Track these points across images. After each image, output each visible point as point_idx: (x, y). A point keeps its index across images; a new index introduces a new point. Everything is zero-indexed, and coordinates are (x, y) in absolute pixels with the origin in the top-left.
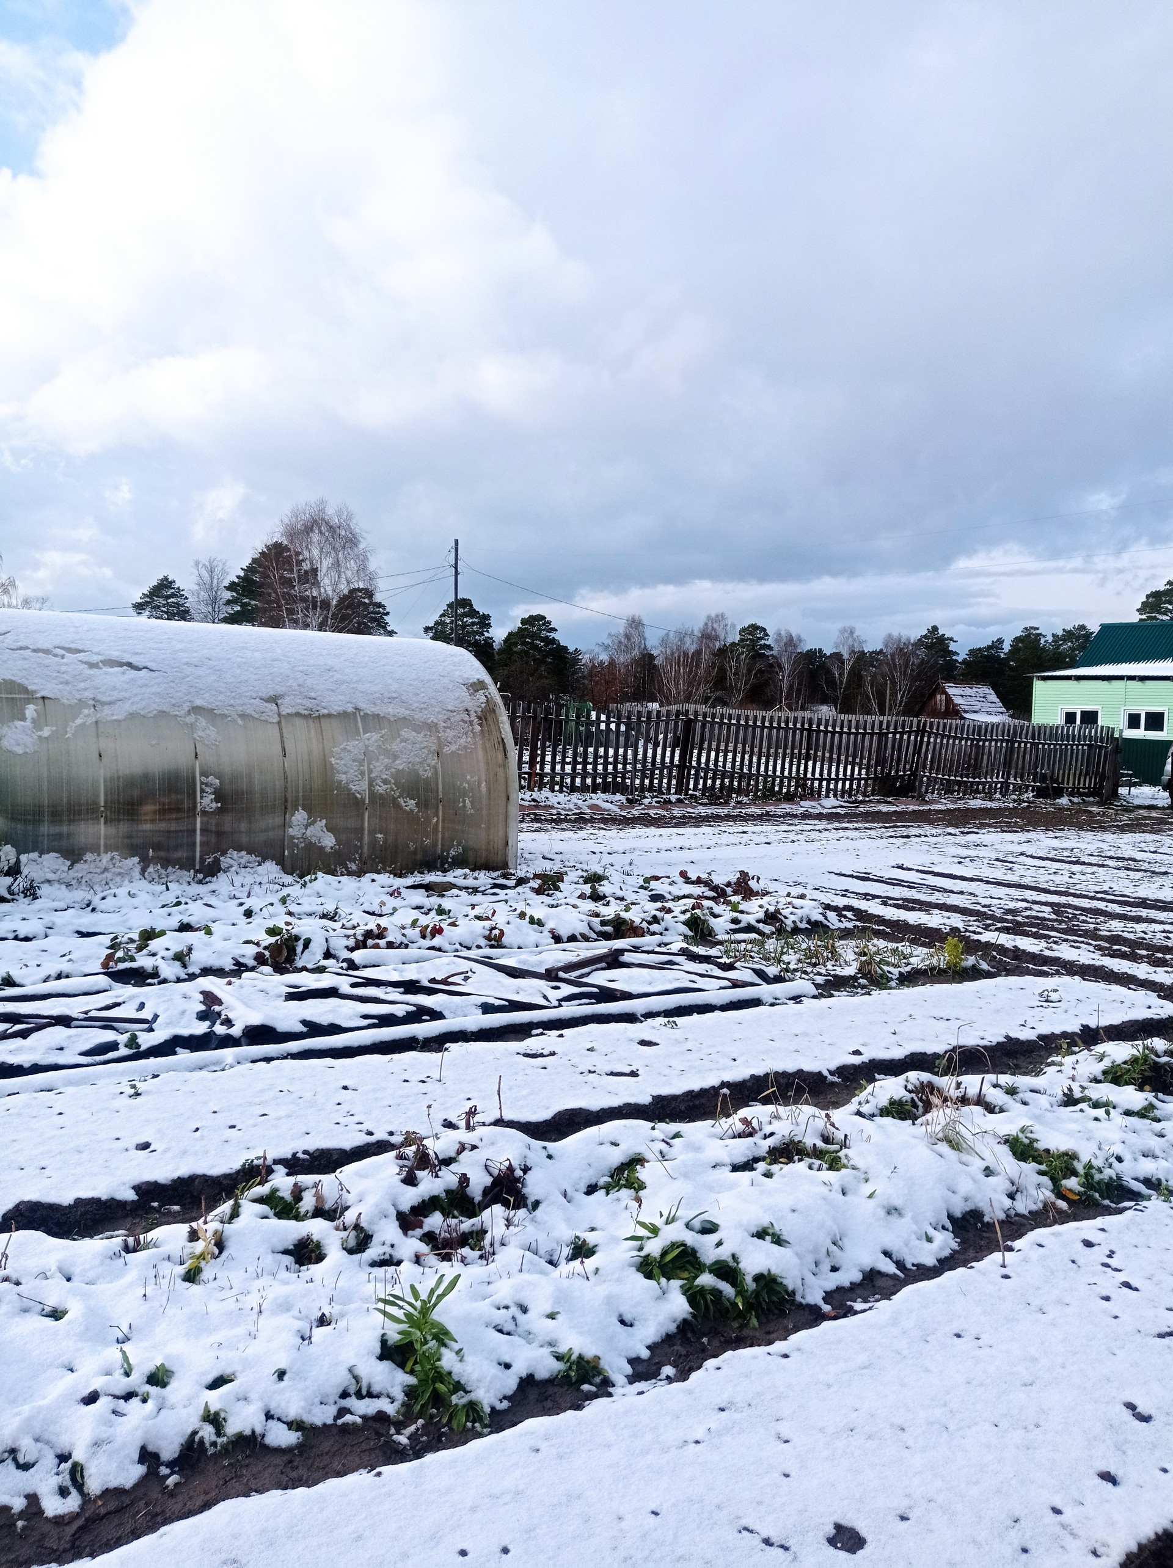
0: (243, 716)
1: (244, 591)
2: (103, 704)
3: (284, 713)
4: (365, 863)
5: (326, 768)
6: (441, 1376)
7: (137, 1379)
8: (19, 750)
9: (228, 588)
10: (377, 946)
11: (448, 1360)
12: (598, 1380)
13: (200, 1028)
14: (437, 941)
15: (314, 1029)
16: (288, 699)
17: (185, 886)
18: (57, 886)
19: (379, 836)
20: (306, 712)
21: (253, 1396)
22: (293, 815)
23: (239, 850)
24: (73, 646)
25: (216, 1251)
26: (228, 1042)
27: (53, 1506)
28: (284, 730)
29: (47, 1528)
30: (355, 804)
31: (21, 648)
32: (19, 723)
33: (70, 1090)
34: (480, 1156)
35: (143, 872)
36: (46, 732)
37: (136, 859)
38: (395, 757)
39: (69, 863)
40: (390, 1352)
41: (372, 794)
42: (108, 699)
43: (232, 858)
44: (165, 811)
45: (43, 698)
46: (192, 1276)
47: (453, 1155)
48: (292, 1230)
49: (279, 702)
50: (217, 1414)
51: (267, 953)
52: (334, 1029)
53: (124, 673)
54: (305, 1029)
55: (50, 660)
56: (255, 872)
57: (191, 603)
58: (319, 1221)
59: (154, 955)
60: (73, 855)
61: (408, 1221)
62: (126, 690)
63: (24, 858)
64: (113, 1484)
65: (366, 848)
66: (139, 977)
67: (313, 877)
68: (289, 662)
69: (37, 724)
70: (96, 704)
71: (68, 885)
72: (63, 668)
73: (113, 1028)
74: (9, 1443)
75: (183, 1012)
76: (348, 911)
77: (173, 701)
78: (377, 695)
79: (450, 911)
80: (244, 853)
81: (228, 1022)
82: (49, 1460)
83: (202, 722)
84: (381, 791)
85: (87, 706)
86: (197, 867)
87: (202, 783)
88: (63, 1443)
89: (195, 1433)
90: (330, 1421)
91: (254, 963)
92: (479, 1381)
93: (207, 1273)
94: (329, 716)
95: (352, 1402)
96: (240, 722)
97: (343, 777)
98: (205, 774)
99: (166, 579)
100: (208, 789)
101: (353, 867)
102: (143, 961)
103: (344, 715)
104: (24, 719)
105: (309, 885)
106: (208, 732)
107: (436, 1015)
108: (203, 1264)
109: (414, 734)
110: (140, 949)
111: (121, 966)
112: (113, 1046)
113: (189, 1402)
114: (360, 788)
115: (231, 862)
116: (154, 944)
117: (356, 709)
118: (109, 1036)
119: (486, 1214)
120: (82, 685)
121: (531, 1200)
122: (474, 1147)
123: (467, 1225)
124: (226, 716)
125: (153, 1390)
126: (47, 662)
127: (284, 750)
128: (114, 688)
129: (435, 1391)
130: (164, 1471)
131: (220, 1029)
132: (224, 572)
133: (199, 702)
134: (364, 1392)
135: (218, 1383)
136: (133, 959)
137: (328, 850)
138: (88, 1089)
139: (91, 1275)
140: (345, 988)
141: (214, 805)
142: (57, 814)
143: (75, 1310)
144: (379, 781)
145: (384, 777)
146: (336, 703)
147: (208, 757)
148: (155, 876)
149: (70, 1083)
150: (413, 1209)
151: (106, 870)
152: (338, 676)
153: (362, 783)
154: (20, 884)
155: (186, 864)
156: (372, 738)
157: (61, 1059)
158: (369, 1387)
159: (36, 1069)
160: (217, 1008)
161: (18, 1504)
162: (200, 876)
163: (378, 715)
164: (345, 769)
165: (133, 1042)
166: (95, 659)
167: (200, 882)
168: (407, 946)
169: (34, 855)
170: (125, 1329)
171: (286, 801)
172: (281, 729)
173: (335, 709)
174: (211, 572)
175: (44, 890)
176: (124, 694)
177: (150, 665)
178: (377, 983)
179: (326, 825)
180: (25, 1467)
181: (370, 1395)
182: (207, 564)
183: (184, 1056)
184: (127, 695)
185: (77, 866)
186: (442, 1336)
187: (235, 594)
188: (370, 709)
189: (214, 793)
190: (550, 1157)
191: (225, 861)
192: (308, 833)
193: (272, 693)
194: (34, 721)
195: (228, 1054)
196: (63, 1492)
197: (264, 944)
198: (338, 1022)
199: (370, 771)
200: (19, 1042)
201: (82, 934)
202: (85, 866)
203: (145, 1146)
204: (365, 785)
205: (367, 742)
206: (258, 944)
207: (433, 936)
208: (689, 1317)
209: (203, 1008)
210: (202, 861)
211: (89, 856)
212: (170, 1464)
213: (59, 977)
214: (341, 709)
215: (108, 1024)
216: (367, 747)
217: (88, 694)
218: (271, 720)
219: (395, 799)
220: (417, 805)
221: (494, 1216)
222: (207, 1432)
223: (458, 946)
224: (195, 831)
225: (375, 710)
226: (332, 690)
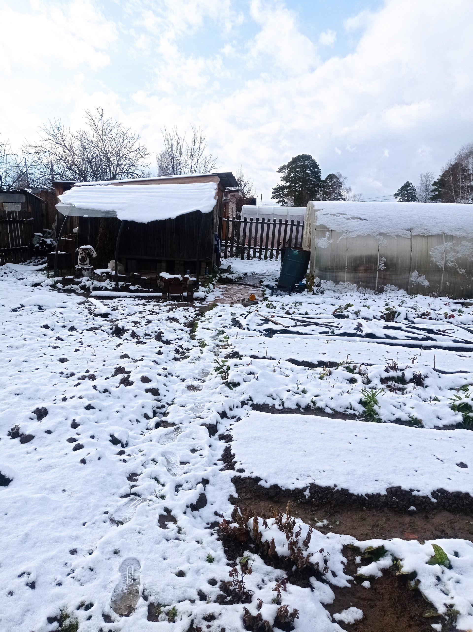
0: (397, 236)
1: (440, 185)
2: (350, 232)
3: (413, 235)
4: (441, 293)
5: (428, 256)
6: (373, 410)
7: (299, 391)
8: (323, 247)
9: (433, 185)
10: (425, 318)
11: (376, 407)
12: (420, 425)
13: (353, 332)
14: (451, 320)
15: (388, 337)
16: (415, 229)
17: (371, 295)
18: (331, 291)
19: (448, 283)
20: (422, 235)
21: (324, 400)
22: (413, 272)
23: (391, 284)
24: (343, 213)
25: (329, 374)
26: (360, 336)
27: (277, 407)
28: (412, 241)
29: (275, 410)
30: (438, 270)
31: (327, 214)
32: (323, 238)
33: (311, 340)
34: (412, 370)
35: (358, 290)
36: (331, 241)
37: (356, 285)
38: (457, 252)
39: (335, 284)
40: (361, 402)
41: (446, 266)
42: (352, 230)
43: (388, 287)
44: (367, 270)
45: (331, 230)
46: (321, 378)
47: (404, 368)
48: (350, 375)
49: (412, 231)
50: (315, 401)
51: (385, 316)
52: (395, 338)
53: (357, 221)
54: (385, 337)
55: (336, 217)
56: (396, 293)
57: (418, 192)
58: (359, 375)
59: (349, 312)
60: (337, 282)
61: (383, 381)
62: (358, 227)
63: (322, 281)
64: (289, 407)
65: (441, 287)
66: (343, 317)
67: (416, 296)
68: (418, 216)
69: (329, 238)
70: (348, 232)
71: (334, 291)
72: (339, 220)
73: (329, 328)
74: (271, 393)
75: (350, 327)
76: (420, 307)
77: (373, 231)
78: (453, 227)
79: (463, 311)
80: (393, 285)
81: (362, 331)
82: (278, 400)
83: (382, 238)
84: (450, 265)
85: (344, 233)
86: (376, 289)
87: (380, 260)
88: (282, 397)
89: (309, 404)
90: (342, 412)
91: (380, 318)
92: (383, 414)
93: (325, 378)
94: (431, 236)
95: (349, 410)
96: (396, 238)
97: (434, 260)
98: (381, 256)
99: (408, 182)
100: (382, 262)
101: (435, 294)
102: (345, 313)
103: (438, 236)
104: (325, 237)
105: (414, 298)
106: (384, 242)
107: (432, 340)
108: (324, 376)
109: (467, 243)
110: (345, 309)
111: (338, 313)
112: (327, 332)
113: (309, 397)
114: (441, 264)
115: (388, 288)
116: (349, 309)
117: (443, 233)
118: (327, 330)
119: (408, 384)
120: (344, 226)
121: (425, 385)
122: (411, 367)
123: (401, 386)
124: (391, 236)
125: (302, 393)
126: (334, 218)
127: (411, 248)
128: (354, 227)
129: (370, 413)
130: (301, 409)
131: (359, 333)
132: (432, 177)
133: (382, 231)
134: (352, 409)
135: (317, 396)
136: (342, 312)
137: (426, 287)
138: (316, 340)
139: (298, 372)
140: (404, 327)
141: (383, 268)
142: (332, 269)
143: (291, 375)
144: (449, 262)
145: (452, 260)
146: (435, 231)
147: (382, 251)
148: (362, 291)
149: (313, 338)
150: (386, 378)
151: (346, 287)
152: (438, 220)
153: (442, 262)
154: (320, 289)
155: (372, 288)
156: (448, 245)
157: (312, 333)
158: (354, 408)
159: (306, 334)
160: (360, 327)
161: (271, 405)
162: (377, 292)
163: (452, 236)
164: (435, 256)
165: (333, 332)
166: (349, 217)
167: (376, 294)
168: (438, 320)
169: (325, 281)
170: (301, 382)
171: (410, 268)
172: (411, 241)
173: (434, 233)
174: (427, 178)
175: (327, 292)
176: (356, 229)
177: (367, 218)
178: (418, 329)
179: (425, 277)
180: (274, 399)
181: (354, 410)
182: (426, 175)
183: (346, 337)
184: (358, 229)
185: (337, 285)
186: (376, 402)
187: (436, 187)
188: (449, 233)
189: (384, 263)
190: (439, 377)
191: (386, 288)
192: (418, 280)
193: (410, 227)
194: (328, 238)
195: (358, 339)
196: (280, 405)
197: (385, 313)
198: (396, 337)
199: (446, 257)
200: (304, 327)
201: (332, 305)
202: (340, 286)
203: (324, 354)
204: (443, 263)
205: (446, 246)
206: (382, 313)
207: (450, 318)
208: (462, 423)
209: (357, 327)
210: (378, 287)
211: (341, 283)
212: (303, 409)
213: (320, 314)
214: (437, 233)
215: (328, 326)
216: (446, 248)
217: (345, 229)
218: (408, 237)
219: (456, 269)
220: (465, 272)
221: (410, 386)
222: (312, 404)
223: (460, 323)
224: (376, 277)
225: (451, 233)
226: (434, 226)
